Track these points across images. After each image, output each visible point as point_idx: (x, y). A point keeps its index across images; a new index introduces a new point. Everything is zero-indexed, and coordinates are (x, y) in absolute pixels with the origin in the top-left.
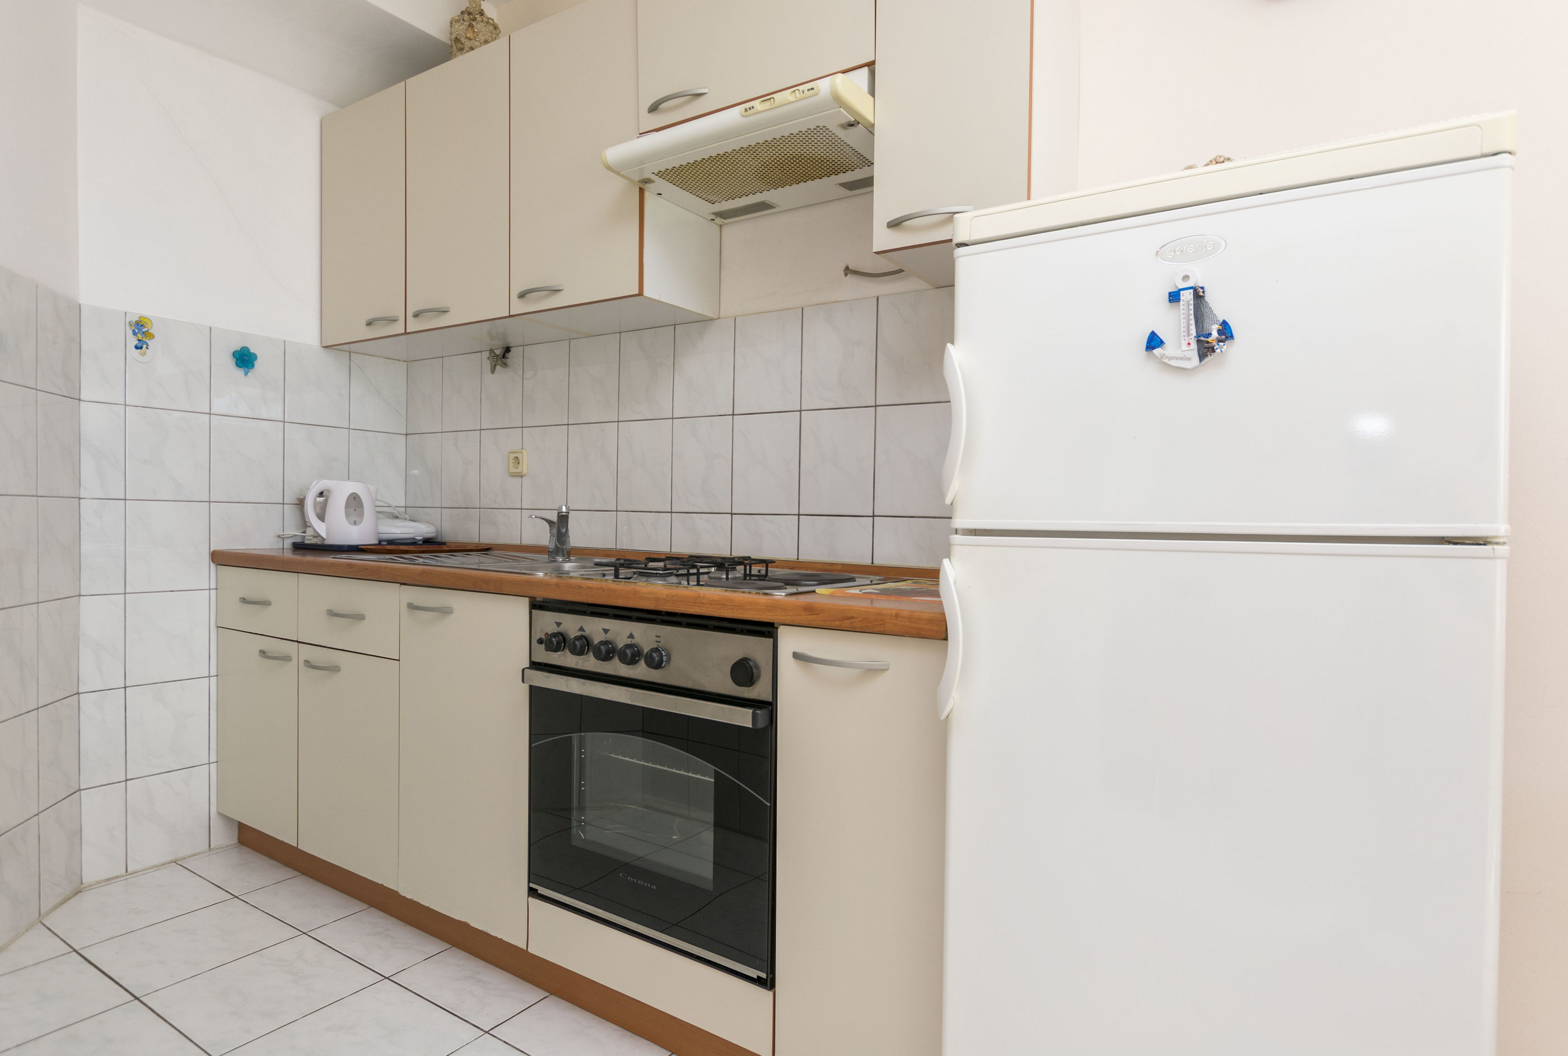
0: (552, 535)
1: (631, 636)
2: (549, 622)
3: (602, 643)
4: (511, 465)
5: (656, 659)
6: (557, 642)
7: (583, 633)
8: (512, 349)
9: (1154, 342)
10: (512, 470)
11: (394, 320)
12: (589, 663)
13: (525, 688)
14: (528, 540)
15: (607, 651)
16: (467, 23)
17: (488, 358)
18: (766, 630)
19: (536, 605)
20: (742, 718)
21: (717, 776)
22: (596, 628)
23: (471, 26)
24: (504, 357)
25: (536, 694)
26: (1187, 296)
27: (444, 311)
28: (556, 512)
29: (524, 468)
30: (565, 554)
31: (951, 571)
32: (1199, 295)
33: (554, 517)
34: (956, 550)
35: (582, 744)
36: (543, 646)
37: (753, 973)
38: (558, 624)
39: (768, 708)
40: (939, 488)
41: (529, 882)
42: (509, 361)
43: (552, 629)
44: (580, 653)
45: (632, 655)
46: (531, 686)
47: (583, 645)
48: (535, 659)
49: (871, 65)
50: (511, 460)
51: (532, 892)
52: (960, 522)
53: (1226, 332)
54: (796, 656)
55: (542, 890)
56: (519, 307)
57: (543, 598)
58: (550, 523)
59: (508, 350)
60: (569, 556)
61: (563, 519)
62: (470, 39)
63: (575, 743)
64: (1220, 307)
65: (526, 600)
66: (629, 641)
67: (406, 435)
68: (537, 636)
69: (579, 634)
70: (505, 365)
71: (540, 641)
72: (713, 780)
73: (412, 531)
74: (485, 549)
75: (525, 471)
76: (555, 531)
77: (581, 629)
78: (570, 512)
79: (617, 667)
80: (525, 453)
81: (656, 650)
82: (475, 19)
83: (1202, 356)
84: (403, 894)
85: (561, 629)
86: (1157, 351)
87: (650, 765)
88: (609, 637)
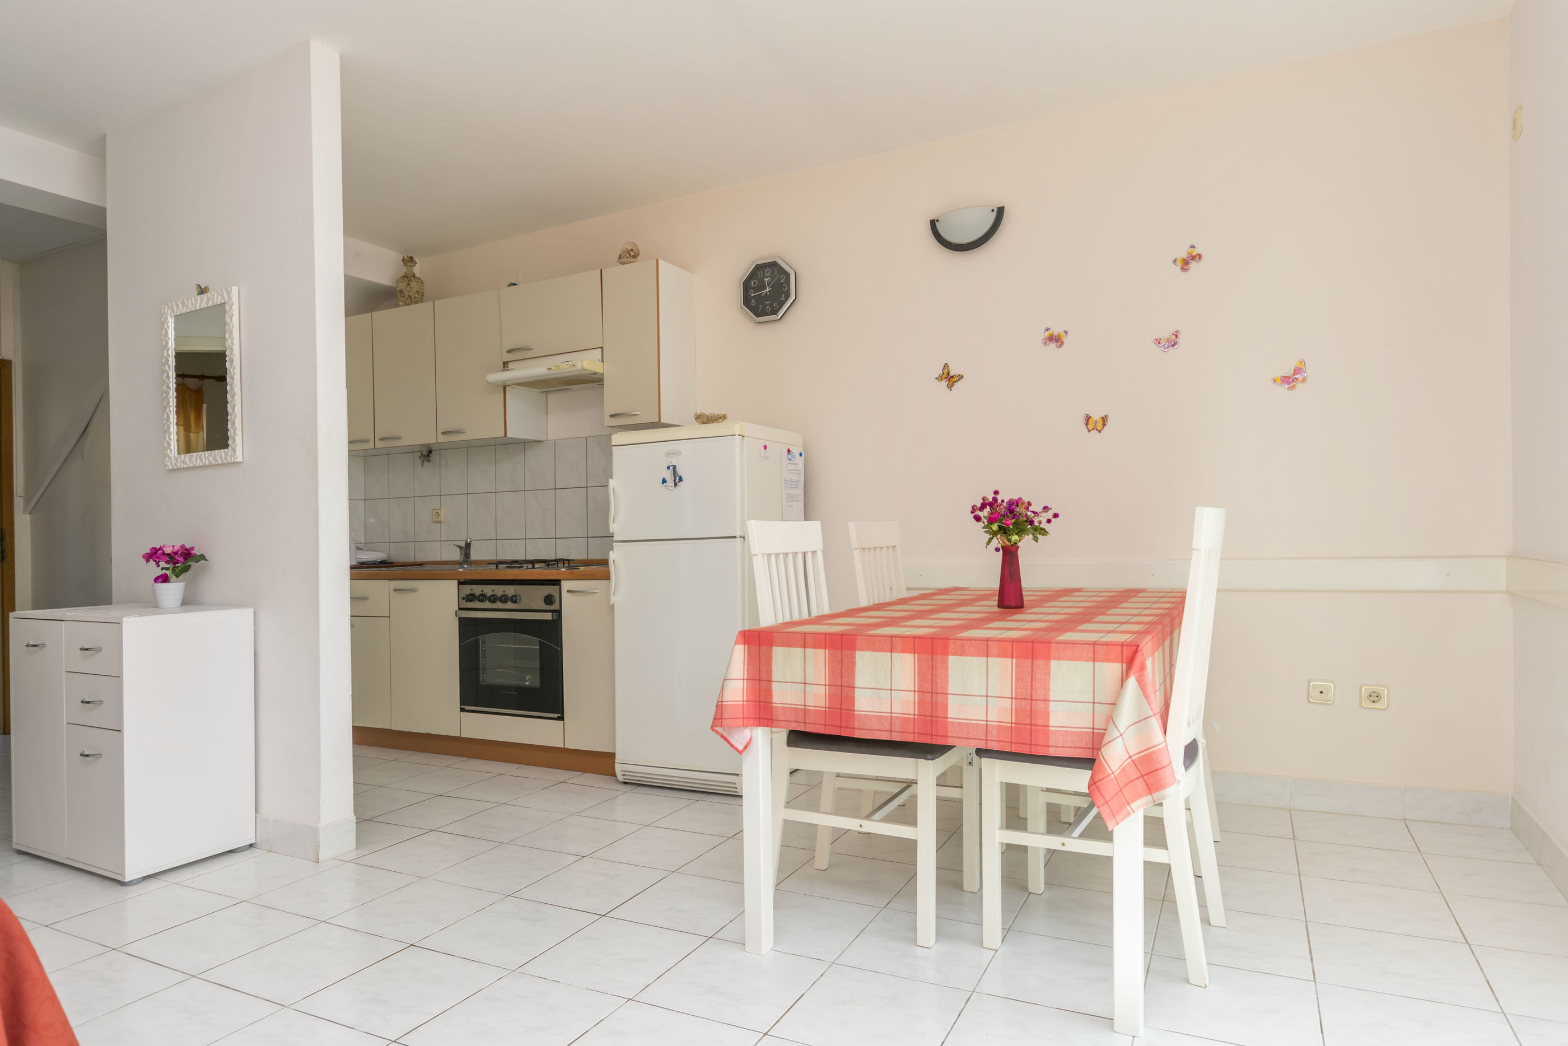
0: (461, 554)
1: (504, 591)
2: (467, 590)
3: (491, 596)
4: (434, 517)
5: (514, 599)
6: (471, 598)
7: (483, 593)
8: (432, 452)
9: (664, 481)
10: (435, 519)
11: (366, 441)
12: (487, 605)
13: (457, 618)
14: (445, 558)
15: (493, 599)
16: (406, 283)
17: (420, 457)
18: (557, 582)
19: (460, 583)
20: (548, 616)
21: (541, 644)
22: (488, 589)
23: (409, 284)
24: (428, 456)
25: (460, 619)
26: (671, 468)
27: (398, 438)
28: (464, 542)
29: (442, 518)
30: (469, 563)
31: (612, 556)
32: (675, 467)
33: (463, 544)
34: (615, 548)
35: (484, 642)
36: (465, 600)
37: (556, 716)
38: (472, 590)
39: (559, 612)
40: (607, 527)
41: (461, 705)
42: (431, 459)
43: (468, 592)
44: (482, 601)
45: (504, 599)
46: (459, 618)
47: (482, 598)
48: (461, 607)
49: (602, 348)
50: (434, 514)
51: (462, 710)
52: (615, 539)
53: (681, 479)
54: (568, 591)
55: (467, 708)
56: (442, 439)
57: (465, 580)
58: (460, 547)
59: (430, 452)
60: (471, 565)
61: (468, 545)
62: (408, 291)
63: (480, 641)
64: (680, 472)
65: (456, 581)
66: (503, 594)
67: (365, 500)
68: (461, 596)
69: (481, 593)
70: (429, 461)
71: (463, 598)
72: (538, 647)
73: (375, 556)
74: (421, 564)
75: (443, 520)
76: (463, 552)
77: (482, 591)
78: (473, 542)
79: (499, 605)
80: (442, 510)
81: (515, 596)
82: (411, 280)
83: (675, 486)
84: (394, 729)
85: (473, 592)
86: (665, 484)
87: (514, 646)
88: (494, 593)
